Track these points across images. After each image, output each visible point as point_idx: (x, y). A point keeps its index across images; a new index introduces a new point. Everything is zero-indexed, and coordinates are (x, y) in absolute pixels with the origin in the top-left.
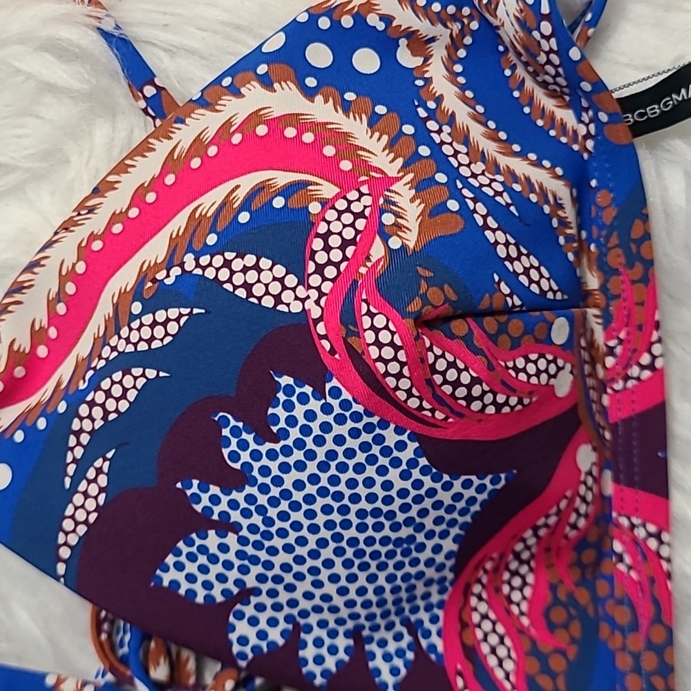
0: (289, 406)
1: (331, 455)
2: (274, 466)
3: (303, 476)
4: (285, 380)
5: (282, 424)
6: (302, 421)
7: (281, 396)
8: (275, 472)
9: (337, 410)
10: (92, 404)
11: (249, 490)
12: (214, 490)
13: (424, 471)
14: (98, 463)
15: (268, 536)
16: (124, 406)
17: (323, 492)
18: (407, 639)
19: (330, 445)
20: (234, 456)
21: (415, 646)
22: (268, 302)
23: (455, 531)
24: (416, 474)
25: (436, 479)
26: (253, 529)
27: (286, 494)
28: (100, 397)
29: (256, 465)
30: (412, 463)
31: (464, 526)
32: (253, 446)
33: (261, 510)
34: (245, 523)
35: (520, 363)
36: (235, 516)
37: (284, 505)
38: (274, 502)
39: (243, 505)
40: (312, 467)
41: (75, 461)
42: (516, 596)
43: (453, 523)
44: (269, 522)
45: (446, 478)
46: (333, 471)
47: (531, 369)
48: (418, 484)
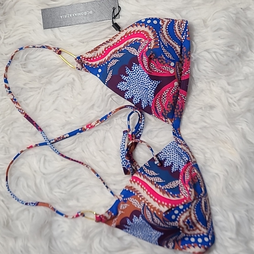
0: (134, 67)
1: (139, 74)
2: (132, 74)
3: (135, 76)
4: (134, 64)
5: (133, 69)
6: (136, 69)
7: (134, 66)
8: (132, 75)
9: (140, 68)
10: (111, 63)
11: (129, 77)
12: (124, 76)
13: (149, 79)
14: (111, 71)
15: (130, 83)
16: (114, 64)
17: (137, 78)
18: (147, 103)
19: (139, 73)
20: (127, 72)
21: (148, 104)
22: (133, 53)
23: (154, 89)
24: (148, 79)
25: (151, 80)
26: (128, 82)
27: (133, 78)
28: (112, 63)
29: (130, 74)
30: (147, 78)
31: (155, 89)
32: (129, 71)
33: (130, 80)
34: (128, 81)
35: (164, 67)
36: (127, 80)
37: (132, 79)
38: (131, 79)
39: (128, 79)
40: (136, 75)
41: (108, 70)
42: (163, 102)
43: (153, 88)
44: (130, 81)
45: (152, 81)
46: (138, 76)
47: (166, 68)
48: (148, 81)
